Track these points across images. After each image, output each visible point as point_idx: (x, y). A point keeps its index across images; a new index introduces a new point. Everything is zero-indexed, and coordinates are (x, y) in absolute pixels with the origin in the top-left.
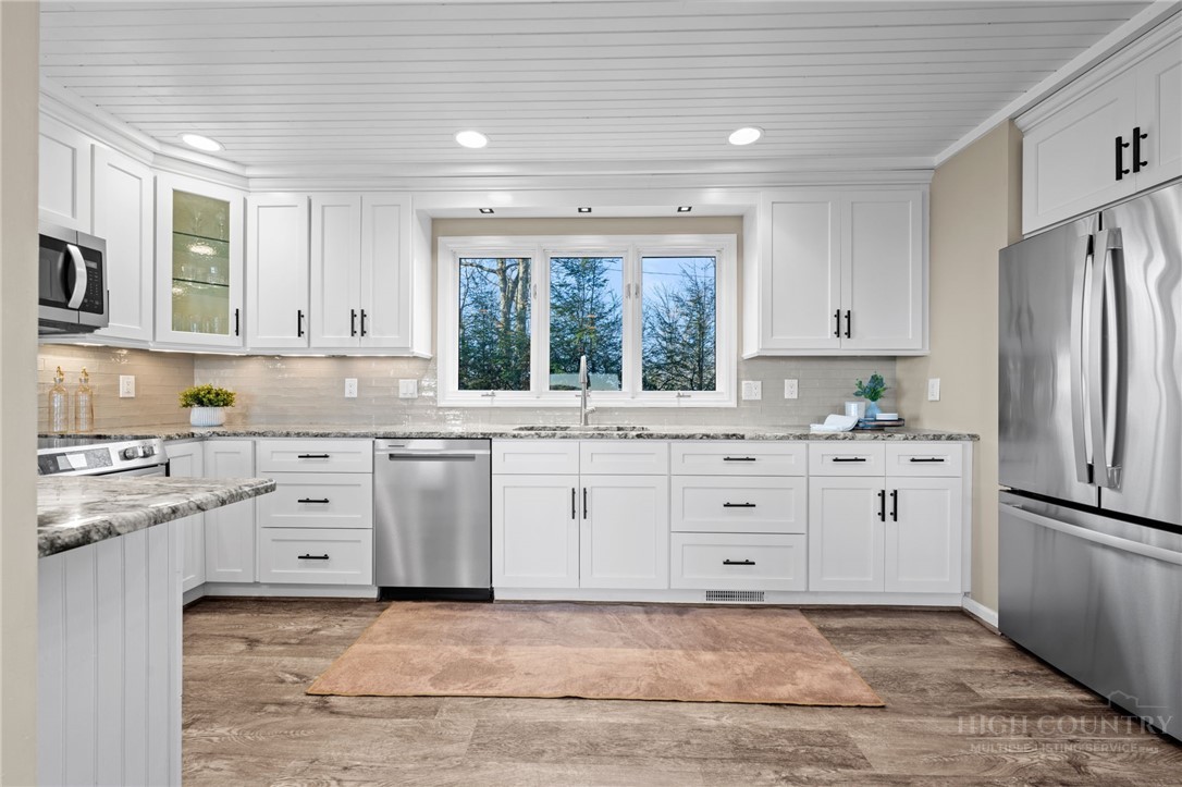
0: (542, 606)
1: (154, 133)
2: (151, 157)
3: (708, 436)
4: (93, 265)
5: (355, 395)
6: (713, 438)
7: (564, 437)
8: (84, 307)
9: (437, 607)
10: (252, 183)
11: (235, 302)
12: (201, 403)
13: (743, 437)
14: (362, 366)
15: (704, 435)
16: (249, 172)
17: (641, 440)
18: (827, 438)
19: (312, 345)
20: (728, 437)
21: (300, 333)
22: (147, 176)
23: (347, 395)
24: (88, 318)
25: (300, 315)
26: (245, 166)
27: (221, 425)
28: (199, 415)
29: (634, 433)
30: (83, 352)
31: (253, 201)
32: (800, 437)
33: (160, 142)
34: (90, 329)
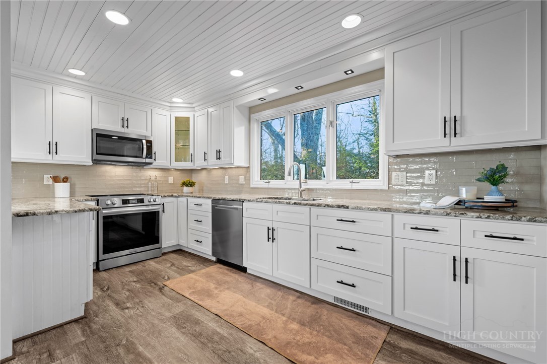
0: (260, 280)
1: (167, 101)
2: (169, 108)
3: (328, 206)
4: (148, 144)
5: (227, 183)
6: (331, 207)
7: (265, 202)
8: (146, 157)
9: (228, 269)
10: (196, 109)
11: (191, 151)
12: (187, 186)
13: (348, 207)
14: (229, 171)
15: (326, 205)
16: (194, 106)
17: (296, 205)
18: (405, 212)
19: (209, 164)
20: (339, 207)
21: (205, 160)
22: (168, 114)
23: (226, 183)
24: (148, 160)
25: (205, 154)
26: (192, 104)
27: (192, 193)
28: (186, 189)
29: (293, 202)
30: (158, 170)
31: (196, 115)
32: (385, 210)
33: (170, 103)
34: (151, 163)
